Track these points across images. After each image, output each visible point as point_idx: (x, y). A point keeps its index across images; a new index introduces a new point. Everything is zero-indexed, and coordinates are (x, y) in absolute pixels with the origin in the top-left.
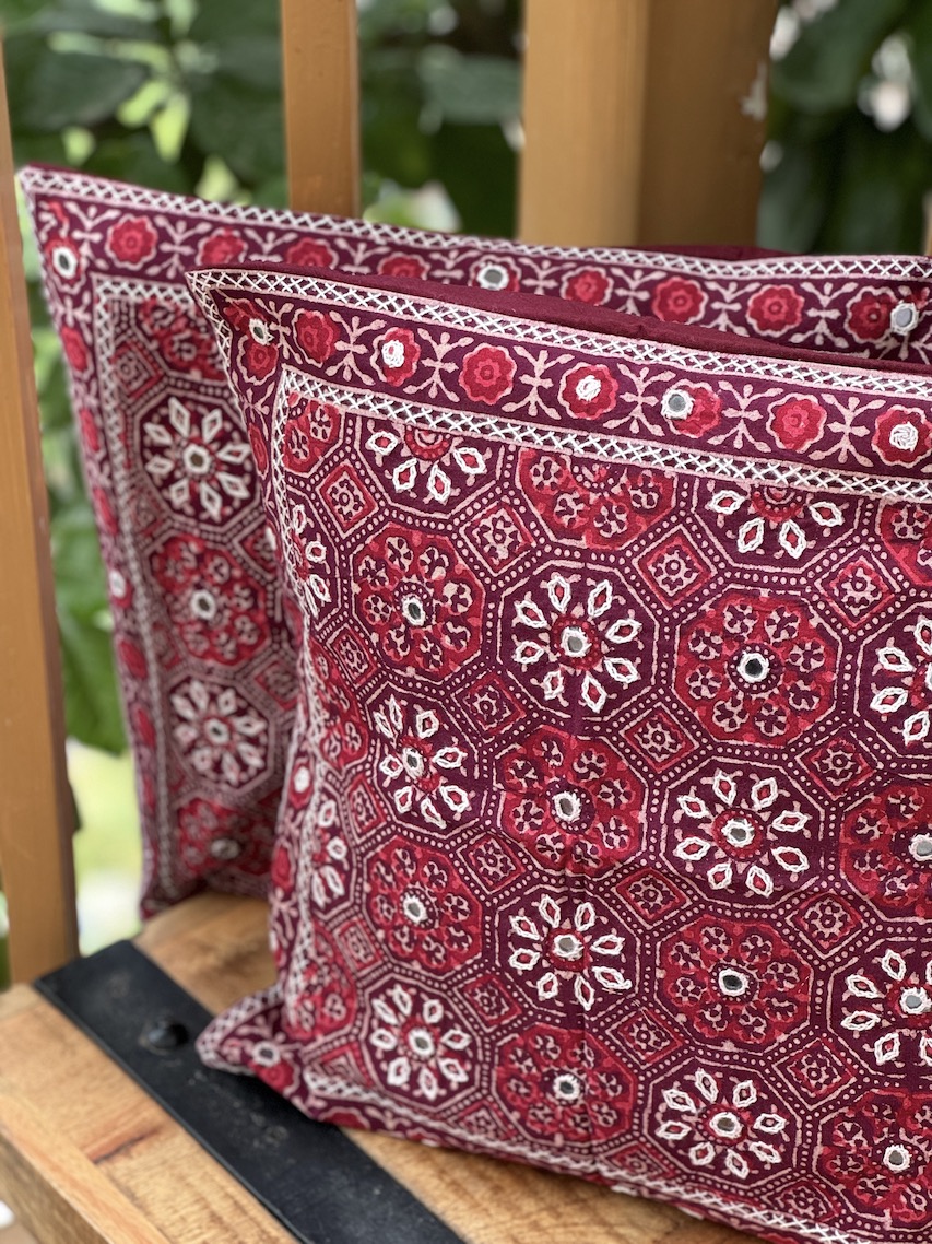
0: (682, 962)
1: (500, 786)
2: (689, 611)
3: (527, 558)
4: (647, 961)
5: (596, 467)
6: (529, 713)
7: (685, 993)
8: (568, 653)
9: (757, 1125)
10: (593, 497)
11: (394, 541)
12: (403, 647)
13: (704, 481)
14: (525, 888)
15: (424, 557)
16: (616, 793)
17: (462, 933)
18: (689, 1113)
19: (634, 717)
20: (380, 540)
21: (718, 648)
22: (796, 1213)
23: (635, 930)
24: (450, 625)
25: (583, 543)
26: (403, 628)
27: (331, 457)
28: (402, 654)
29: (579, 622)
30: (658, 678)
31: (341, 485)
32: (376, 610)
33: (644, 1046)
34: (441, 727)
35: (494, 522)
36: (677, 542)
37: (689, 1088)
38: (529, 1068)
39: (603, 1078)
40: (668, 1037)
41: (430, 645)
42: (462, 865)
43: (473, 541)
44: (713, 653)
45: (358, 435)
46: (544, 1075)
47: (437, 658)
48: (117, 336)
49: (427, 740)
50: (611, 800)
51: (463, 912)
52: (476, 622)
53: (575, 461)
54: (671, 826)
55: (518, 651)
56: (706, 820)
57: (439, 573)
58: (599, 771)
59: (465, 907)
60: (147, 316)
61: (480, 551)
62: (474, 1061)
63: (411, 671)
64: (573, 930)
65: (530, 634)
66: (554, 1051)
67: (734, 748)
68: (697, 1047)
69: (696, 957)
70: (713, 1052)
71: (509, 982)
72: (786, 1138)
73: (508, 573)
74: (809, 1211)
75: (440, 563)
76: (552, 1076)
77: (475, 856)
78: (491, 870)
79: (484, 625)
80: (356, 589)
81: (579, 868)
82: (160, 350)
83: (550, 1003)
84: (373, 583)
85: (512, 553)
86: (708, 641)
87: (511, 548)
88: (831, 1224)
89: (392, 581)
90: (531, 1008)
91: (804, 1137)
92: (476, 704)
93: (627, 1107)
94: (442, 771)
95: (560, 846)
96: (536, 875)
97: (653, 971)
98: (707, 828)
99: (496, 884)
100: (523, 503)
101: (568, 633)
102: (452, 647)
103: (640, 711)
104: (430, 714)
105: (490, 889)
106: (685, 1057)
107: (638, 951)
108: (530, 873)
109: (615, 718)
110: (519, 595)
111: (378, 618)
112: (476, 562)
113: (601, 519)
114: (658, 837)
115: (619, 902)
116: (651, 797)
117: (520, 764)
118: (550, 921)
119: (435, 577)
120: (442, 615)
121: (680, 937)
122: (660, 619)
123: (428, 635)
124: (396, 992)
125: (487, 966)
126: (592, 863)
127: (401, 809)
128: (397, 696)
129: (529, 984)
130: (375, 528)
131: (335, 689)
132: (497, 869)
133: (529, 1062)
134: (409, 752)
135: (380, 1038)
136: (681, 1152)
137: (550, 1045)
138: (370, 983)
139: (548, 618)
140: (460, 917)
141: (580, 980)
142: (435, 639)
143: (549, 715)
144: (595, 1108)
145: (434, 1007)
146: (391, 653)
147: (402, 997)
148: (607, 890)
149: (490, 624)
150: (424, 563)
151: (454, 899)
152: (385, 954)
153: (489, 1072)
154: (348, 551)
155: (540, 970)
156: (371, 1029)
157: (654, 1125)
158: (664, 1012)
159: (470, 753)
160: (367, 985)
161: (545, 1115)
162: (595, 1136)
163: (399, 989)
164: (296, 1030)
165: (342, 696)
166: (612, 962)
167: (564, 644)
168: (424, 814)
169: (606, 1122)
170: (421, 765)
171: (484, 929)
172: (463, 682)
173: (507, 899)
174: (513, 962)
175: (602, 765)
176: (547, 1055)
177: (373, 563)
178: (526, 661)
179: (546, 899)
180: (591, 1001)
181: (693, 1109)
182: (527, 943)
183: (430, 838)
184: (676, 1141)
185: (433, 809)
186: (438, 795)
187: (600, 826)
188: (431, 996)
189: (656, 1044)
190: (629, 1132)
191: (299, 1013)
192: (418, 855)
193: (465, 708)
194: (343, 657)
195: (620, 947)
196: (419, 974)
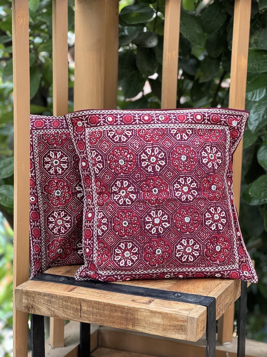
0: (178, 218)
1: (141, 191)
2: (172, 150)
3: (142, 147)
5: (151, 130)
6: (146, 175)
7: (179, 224)
8: (152, 162)
9: (194, 248)
10: (152, 134)
11: (116, 150)
12: (120, 170)
13: (169, 128)
14: (148, 211)
15: (123, 152)
16: (163, 187)
17: (136, 225)
18: (182, 249)
19: (165, 171)
20: (113, 151)
21: (177, 156)
22: (202, 267)
23: (169, 214)
24: (129, 163)
25: (151, 142)
26: (119, 166)
27: (101, 139)
28: (120, 171)
29: (153, 156)
30: (168, 163)
31: (104, 144)
32: (113, 165)
33: (172, 238)
34: (128, 184)
35: (135, 142)
36: (167, 139)
37: (182, 244)
38: (151, 250)
39: (166, 247)
40: (177, 234)
41: (125, 168)
42: (135, 210)
43: (132, 146)
44: (177, 157)
45: (106, 134)
46: (154, 251)
47: (127, 170)
48: (38, 141)
49: (126, 187)
50: (162, 189)
51: (136, 220)
52: (134, 161)
53: (147, 129)
54: (174, 191)
55: (143, 164)
56: (180, 188)
57: (126, 154)
58: (160, 183)
59: (136, 219)
60: (44, 136)
62: (139, 253)
63: (122, 174)
64: (158, 217)
65: (144, 160)
66: (156, 244)
67: (183, 173)
68: (182, 235)
69: (180, 216)
70: (185, 235)
71: (146, 232)
72: (199, 249)
73: (139, 150)
74: (204, 265)
75: (126, 152)
76: (155, 250)
77: (137, 208)
78: (141, 209)
80: (109, 162)
81: (158, 203)
82: (47, 142)
83: (154, 234)
84: (113, 160)
85: (139, 147)
86: (175, 155)
87: (139, 146)
88: (208, 267)
89: (116, 158)
90: (151, 236)
91: (202, 248)
92: (136, 176)
93: (170, 252)
94: (130, 192)
95: (155, 199)
97: (173, 221)
98: (180, 189)
99: (142, 212)
100: (139, 138)
101: (152, 158)
102: (130, 167)
103: (166, 170)
104: (126, 182)
106: (180, 238)
107: (170, 218)
108: (149, 207)
109: (162, 172)
110: (142, 154)
111: (114, 166)
112: (133, 150)
113: (154, 137)
114: (172, 193)
115: (166, 208)
116: (169, 186)
117: (145, 186)
118: (153, 216)
120: (127, 161)
121: (177, 213)
122: (167, 152)
123: (125, 166)
124: (121, 245)
125: (141, 230)
126: (161, 201)
127: (121, 204)
128: (119, 180)
129: (150, 231)
130: (112, 149)
131: (102, 187)
132: (142, 209)
133: (151, 249)
134: (122, 191)
135: (117, 258)
136: (180, 259)
137: (155, 243)
138: (115, 246)
139: (147, 156)
140: (135, 221)
141: (160, 227)
142: (126, 166)
143: (150, 175)
144: (164, 254)
145: (130, 245)
146: (117, 172)
147: (122, 245)
148: (164, 206)
149: (137, 160)
150: (123, 153)
151: (134, 218)
152: (118, 237)
153: (142, 255)
154: (106, 155)
155: (152, 228)
156: (114, 257)
157: (176, 254)
158: (176, 229)
159: (135, 187)
160: (114, 247)
161: (154, 260)
162: (164, 261)
163: (122, 244)
164: (98, 264)
165: (104, 188)
166: (166, 221)
167: (151, 160)
168: (126, 202)
169: (166, 257)
170: (125, 192)
171: (140, 222)
172: (133, 173)
173: (145, 214)
174: (146, 228)
175: (160, 182)
176: (154, 246)
177: (112, 156)
178: (144, 165)
179: (152, 211)
180: (162, 231)
181: (183, 248)
182: (149, 222)
183: (127, 207)
184: (180, 257)
185: (129, 200)
186: (130, 197)
187: (161, 194)
188: (129, 242)
189: (175, 237)
190: (171, 258)
191: (98, 260)
192: (125, 212)
193: (133, 178)
194: (105, 178)
195: (167, 218)
196: (126, 238)
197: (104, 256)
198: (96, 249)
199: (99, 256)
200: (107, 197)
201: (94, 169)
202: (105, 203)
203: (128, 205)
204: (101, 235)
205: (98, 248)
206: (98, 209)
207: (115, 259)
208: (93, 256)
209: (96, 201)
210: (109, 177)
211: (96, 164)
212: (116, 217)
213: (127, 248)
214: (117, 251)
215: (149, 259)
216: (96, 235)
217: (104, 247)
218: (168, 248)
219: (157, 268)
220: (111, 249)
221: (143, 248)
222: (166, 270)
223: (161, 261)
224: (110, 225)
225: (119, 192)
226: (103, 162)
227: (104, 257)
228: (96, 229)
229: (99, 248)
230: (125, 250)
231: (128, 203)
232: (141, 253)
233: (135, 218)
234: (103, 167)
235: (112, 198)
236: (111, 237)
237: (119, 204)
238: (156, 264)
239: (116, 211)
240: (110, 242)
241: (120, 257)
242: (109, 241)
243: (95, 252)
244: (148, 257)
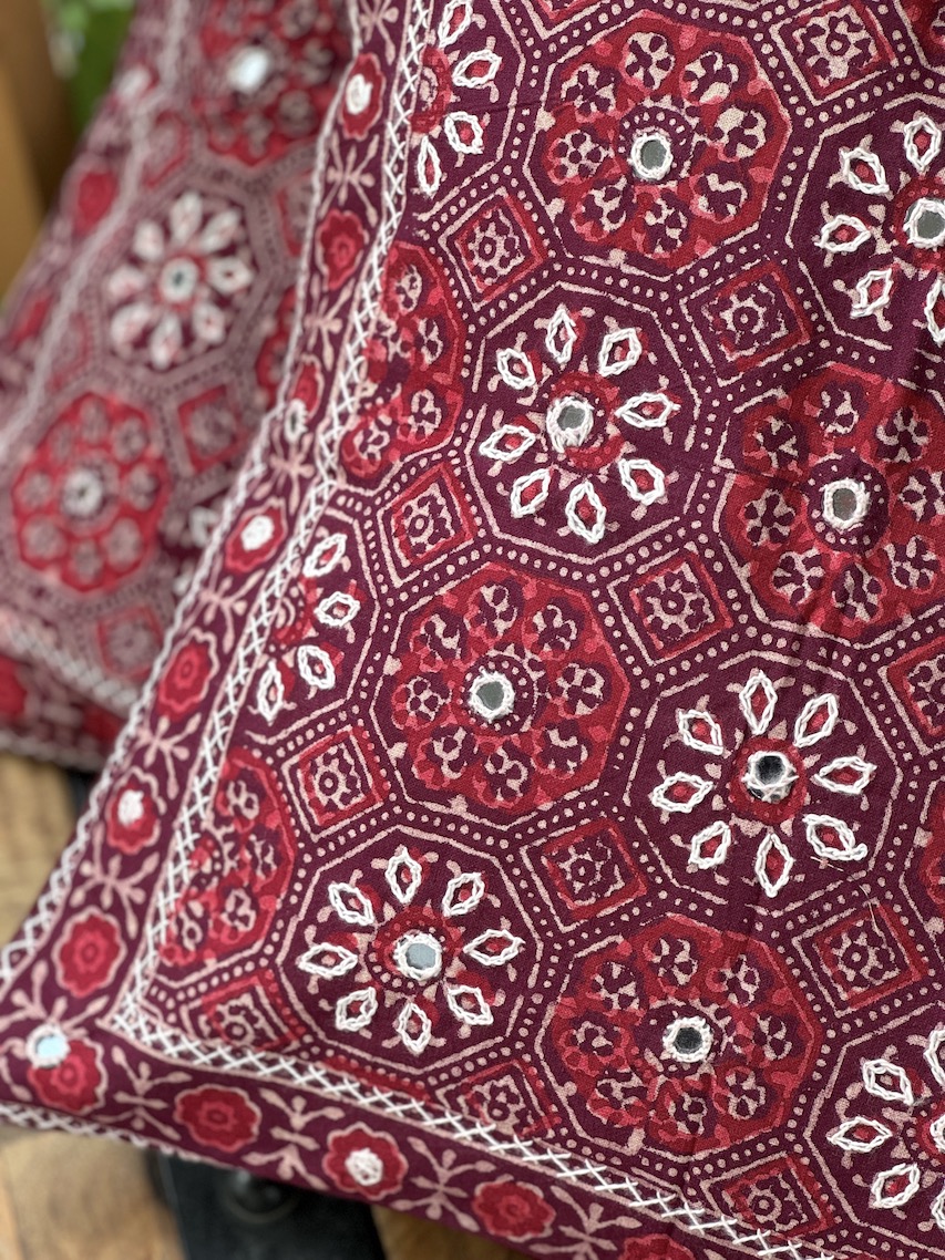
1: (728, 464)
3: (879, 82)
4: (905, 812)
6: (816, 337)
8: (915, 239)
11: (644, 40)
12: (613, 217)
14: (723, 657)
15: (696, 68)
16: (932, 494)
17: (573, 742)
18: (898, 1106)
20: (617, 41)
23: (899, 754)
24: (713, 180)
26: (621, 185)
28: (608, 226)
32: (575, 158)
33: (851, 975)
34: (643, 358)
35: (833, 23)
38: (625, 1000)
39: (764, 1025)
40: (900, 963)
41: (666, 212)
42: (613, 611)
43: (791, 45)
46: (651, 1014)
47: (674, 233)
49: (612, 379)
50: (918, 507)
51: (590, 700)
52: (762, 175)
55: (825, 232)
57: (718, 91)
58: (914, 449)
59: (596, 690)
61: (800, 60)
62: (520, 987)
63: (617, 257)
64: (785, 745)
65: (855, 203)
66: (685, 968)
71: (637, 835)
73: (841, 101)
75: (723, 76)
76: (665, 1017)
77: (642, 597)
78: (668, 620)
79: (778, 181)
80: (545, 120)
81: (833, 625)
83: (705, 878)
84: (585, 110)
85: (855, 71)
87: (854, 63)
89: (621, 106)
90: (666, 885)
92: (727, 315)
93: (790, 1082)
94: (628, 433)
95: (818, 572)
96: (752, 632)
97: (911, 833)
99: (669, 648)
101: (923, 206)
102: (709, 214)
104: (631, 334)
105: (654, 654)
106: (919, 1001)
107: (894, 792)
108: (741, 629)
110: (850, 137)
111: (573, 171)
112: (789, 79)
115: (885, 698)
117: (776, 425)
118: (752, 721)
119: (706, 98)
120: (703, 160)
123: (666, 195)
124: (395, 861)
125: (605, 804)
126: (861, 613)
127: (518, 511)
128: (574, 303)
129: (677, 840)
130: (613, 20)
131: (422, 325)
132: (679, 620)
133: (629, 990)
134: (568, 401)
135: (317, 959)
136: (857, 1180)
137: (682, 957)
138: (340, 851)
139: (893, 181)
140: (582, 709)
141: (772, 839)
142: (679, 202)
143: (850, 345)
144: (731, 1080)
145: (468, 887)
146: (586, 229)
147: (403, 870)
148: (872, 671)
149: (787, 181)
150: (691, 76)
151: (580, 674)
152: (396, 788)
153: (541, 1009)
154: (548, 58)
155: (703, 816)
156: (299, 946)
157: (829, 1120)
158: (907, 911)
159: (687, 403)
160: (330, 856)
161: (627, 1092)
162: (709, 1140)
163: (403, 855)
164: (169, 953)
165: (434, 336)
166: (843, 807)
167: (910, 226)
168: (569, 511)
169: (742, 1108)
170: (587, 423)
171: (621, 732)
172: (713, 275)
173: (683, 677)
174: (657, 797)
175: (921, 441)
176: (669, 974)
177: (593, 75)
178: (834, 248)
179: (758, 677)
180: (783, 880)
181: (907, 1097)
182: (696, 762)
183: (561, 562)
184: (856, 1156)
185: (595, 500)
186: (614, 474)
187: (890, 549)
188: (469, 864)
189: (875, 973)
190: (780, 1132)
191: (180, 923)
192: (529, 593)
193: (701, 323)
194: (470, 256)
195: (864, 781)
196: (458, 820)
197: (230, 905)
198: (196, 819)
199: (202, 889)
200: (431, 417)
201: (414, 153)
202: (398, 465)
203: (574, 543)
204: (269, 715)
205: (207, 821)
206: (332, 503)
207: (303, 963)
208: (158, 870)
209: (338, 432)
210: (501, 251)
211: (441, 110)
212: (436, 607)
213: (437, 909)
214: (345, 897)
215: (583, 1066)
216: (233, 707)
217: (259, 828)
218: (778, 1047)
219: (629, 1164)
220: (299, 864)
221: (566, 954)
222: (705, 1219)
223: (682, 1127)
224: (369, 661)
225: (542, 407)
226: (499, 110)
227: (233, 916)
228: (250, 659)
229: (220, 821)
230: (412, 920)
231: (581, 530)
232: (539, 988)
233: (589, 681)
234: (488, 154)
235: (466, 437)
236: (334, 766)
237: (501, 506)
238: (628, 1131)
239: (453, 560)
240: (315, 802)
241: (350, 960)
242: (309, 788)
243: (179, 844)
244: (587, 1046)
